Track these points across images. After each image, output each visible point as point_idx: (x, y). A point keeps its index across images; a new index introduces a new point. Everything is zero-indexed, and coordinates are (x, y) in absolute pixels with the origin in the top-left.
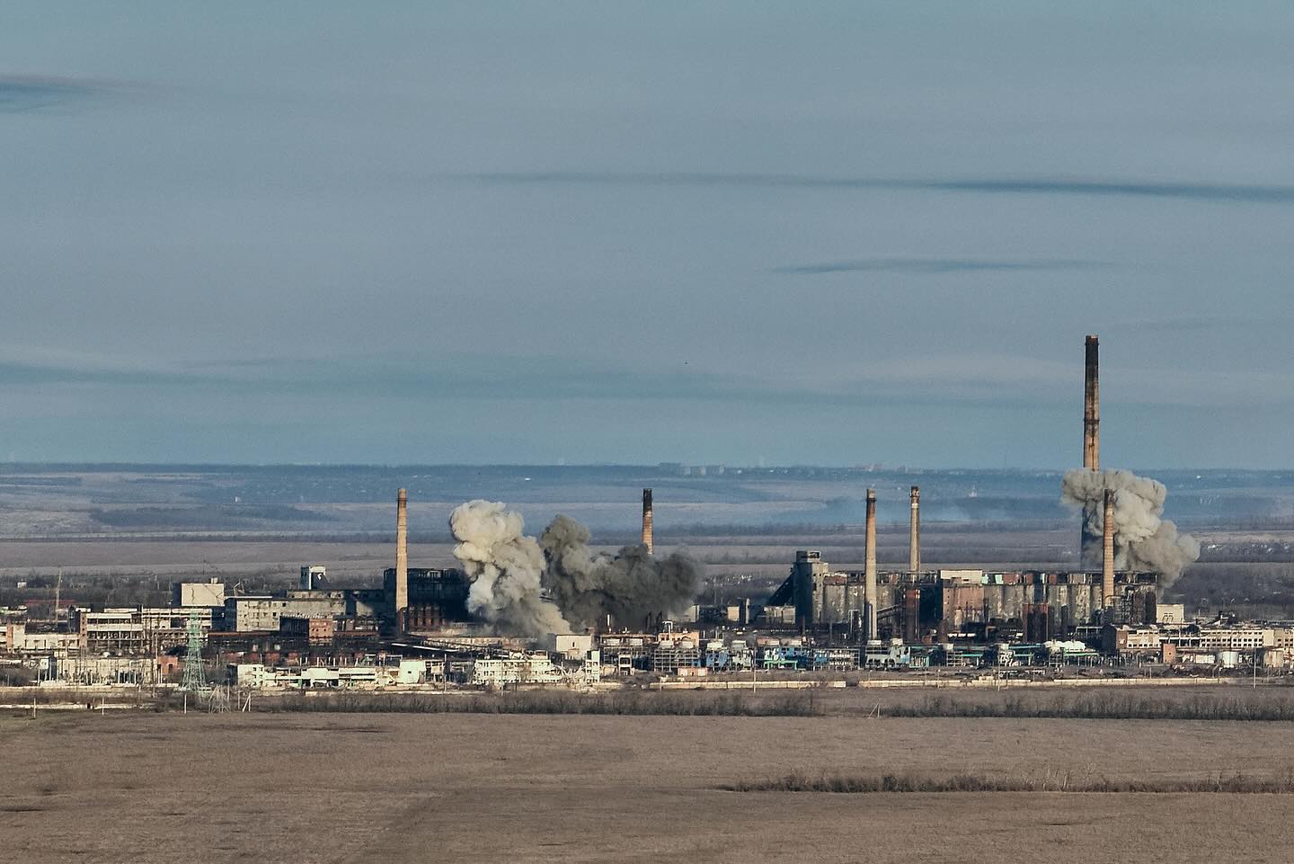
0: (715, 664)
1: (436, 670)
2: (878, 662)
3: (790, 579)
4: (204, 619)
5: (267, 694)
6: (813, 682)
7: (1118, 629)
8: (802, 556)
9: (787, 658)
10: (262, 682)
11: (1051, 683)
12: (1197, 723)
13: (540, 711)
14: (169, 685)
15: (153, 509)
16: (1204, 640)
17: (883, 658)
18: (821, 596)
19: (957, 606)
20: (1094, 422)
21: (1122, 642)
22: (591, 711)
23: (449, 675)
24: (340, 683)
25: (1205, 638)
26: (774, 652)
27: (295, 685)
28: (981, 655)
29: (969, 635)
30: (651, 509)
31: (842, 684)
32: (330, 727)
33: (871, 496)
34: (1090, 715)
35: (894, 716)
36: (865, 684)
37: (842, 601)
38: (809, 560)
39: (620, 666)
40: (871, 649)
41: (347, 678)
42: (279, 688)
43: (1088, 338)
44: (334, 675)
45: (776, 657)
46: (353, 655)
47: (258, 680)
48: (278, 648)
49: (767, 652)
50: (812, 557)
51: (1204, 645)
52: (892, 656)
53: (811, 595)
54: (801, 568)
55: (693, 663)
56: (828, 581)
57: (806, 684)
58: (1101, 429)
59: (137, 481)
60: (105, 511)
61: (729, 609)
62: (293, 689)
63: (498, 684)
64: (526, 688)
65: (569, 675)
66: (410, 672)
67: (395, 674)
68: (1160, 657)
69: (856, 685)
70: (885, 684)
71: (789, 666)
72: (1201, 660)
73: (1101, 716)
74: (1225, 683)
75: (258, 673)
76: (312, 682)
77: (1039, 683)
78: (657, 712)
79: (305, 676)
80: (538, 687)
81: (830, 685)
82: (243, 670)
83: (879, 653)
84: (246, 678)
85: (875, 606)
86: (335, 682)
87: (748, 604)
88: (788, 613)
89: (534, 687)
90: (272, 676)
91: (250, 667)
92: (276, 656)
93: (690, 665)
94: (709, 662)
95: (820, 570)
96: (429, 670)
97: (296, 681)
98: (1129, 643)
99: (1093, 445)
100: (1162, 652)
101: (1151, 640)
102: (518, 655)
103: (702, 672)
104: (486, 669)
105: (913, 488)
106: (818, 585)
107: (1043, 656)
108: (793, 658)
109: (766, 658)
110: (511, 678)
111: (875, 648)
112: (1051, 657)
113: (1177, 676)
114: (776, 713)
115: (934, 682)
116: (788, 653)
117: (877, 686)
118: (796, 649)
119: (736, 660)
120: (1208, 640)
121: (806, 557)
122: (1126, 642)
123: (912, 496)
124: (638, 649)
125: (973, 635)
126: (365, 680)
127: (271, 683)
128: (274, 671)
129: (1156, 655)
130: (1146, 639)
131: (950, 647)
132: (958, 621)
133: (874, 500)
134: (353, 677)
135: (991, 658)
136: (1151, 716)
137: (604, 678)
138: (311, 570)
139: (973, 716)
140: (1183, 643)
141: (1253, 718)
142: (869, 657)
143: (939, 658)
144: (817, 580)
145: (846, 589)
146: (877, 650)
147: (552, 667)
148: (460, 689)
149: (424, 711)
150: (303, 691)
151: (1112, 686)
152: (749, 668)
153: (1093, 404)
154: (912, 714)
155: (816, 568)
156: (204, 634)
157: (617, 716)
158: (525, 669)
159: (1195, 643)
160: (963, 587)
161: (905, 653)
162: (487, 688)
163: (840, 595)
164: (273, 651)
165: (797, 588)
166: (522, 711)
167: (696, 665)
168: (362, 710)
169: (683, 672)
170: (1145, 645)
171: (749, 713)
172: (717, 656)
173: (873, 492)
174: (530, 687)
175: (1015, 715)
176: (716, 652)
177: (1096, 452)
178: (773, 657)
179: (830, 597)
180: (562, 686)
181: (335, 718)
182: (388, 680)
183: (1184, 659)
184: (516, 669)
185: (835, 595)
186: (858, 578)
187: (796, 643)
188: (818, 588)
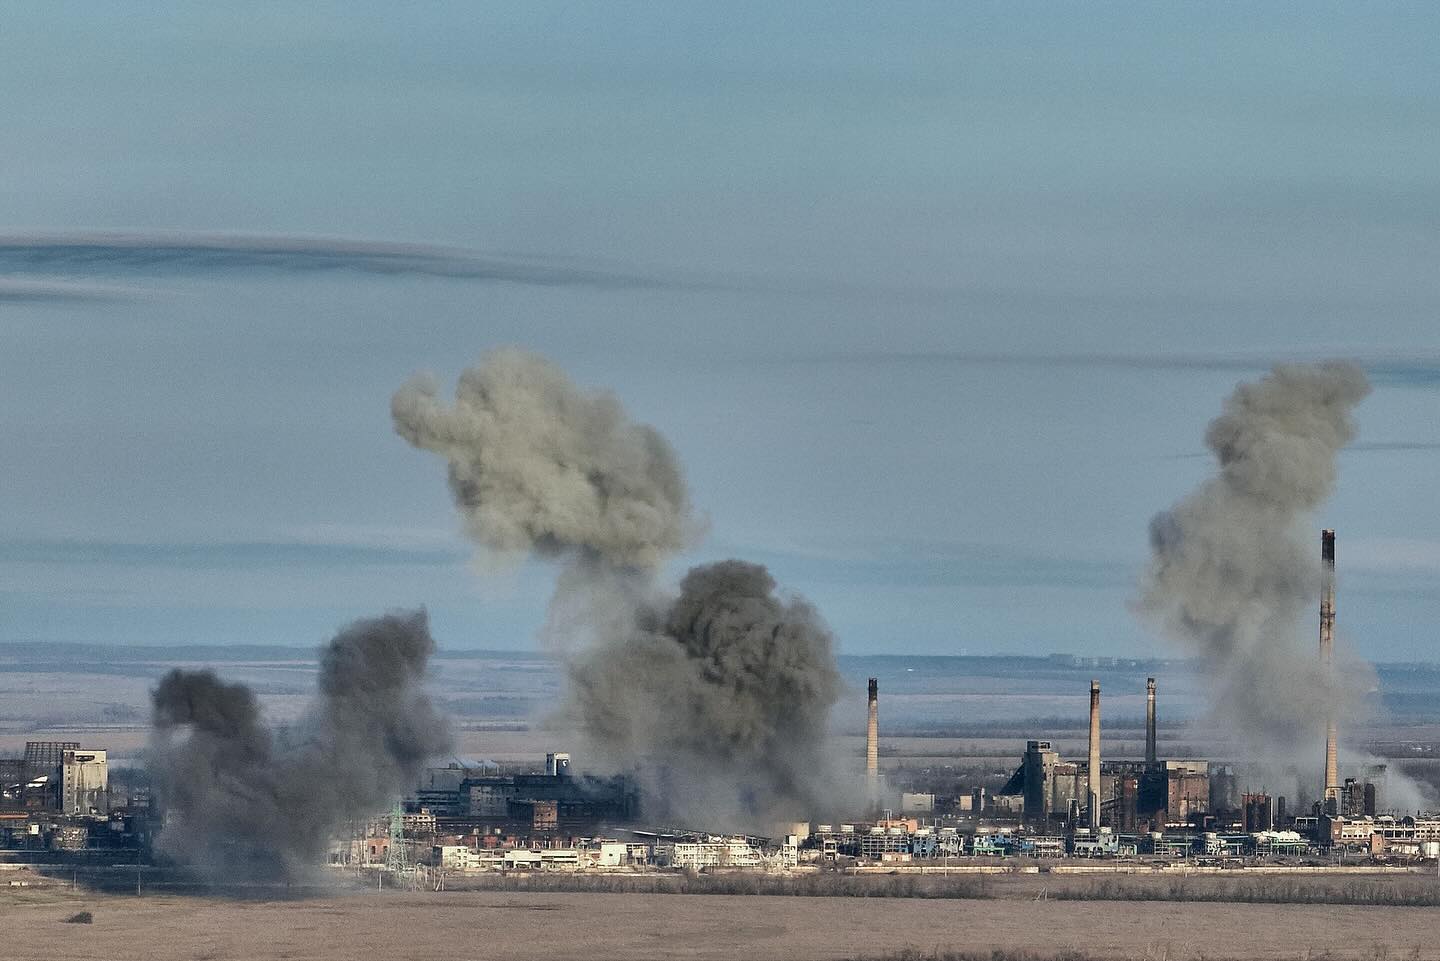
0: (923, 851)
1: (636, 853)
2: (1086, 850)
3: (1021, 769)
4: (442, 804)
5: (469, 875)
6: (1005, 868)
7: (1334, 820)
8: (1033, 746)
9: (996, 845)
10: (465, 864)
11: (1240, 871)
12: (1349, 908)
13: (721, 892)
14: (376, 866)
15: (501, 698)
16: (1418, 831)
17: (1091, 846)
18: (1051, 787)
19: (1183, 796)
20: (1330, 616)
21: (1337, 832)
22: (772, 892)
23: (652, 858)
24: (543, 865)
25: (1420, 829)
26: (983, 839)
27: (499, 867)
28: (1190, 844)
29: (1190, 825)
30: (876, 699)
31: (1034, 870)
32: (512, 905)
33: (1095, 687)
34: (1250, 900)
35: (1060, 899)
36: (1058, 870)
37: (1072, 791)
38: (1040, 750)
39: (826, 851)
40: (1080, 837)
41: (548, 860)
42: (484, 870)
43: (1325, 533)
44: (537, 857)
45: (986, 844)
46: (570, 840)
47: (462, 861)
48: (499, 831)
49: (977, 839)
50: (1042, 747)
51: (1418, 836)
52: (1101, 844)
53: (1042, 784)
54: (1032, 757)
55: (901, 849)
56: (1058, 771)
57: (999, 869)
58: (1336, 622)
59: (502, 669)
60: (451, 699)
61: (962, 798)
62: (496, 870)
63: (696, 868)
64: (724, 871)
65: (767, 859)
66: (611, 855)
67: (596, 856)
68: (1369, 848)
69: (1048, 871)
70: (1076, 870)
71: (997, 852)
72: (1408, 850)
73: (1261, 900)
74: (1412, 872)
75: (462, 854)
76: (515, 863)
77: (1228, 871)
78: (835, 894)
79: (508, 857)
80: (735, 870)
81: (1023, 870)
82: (447, 851)
83: (1087, 841)
84: (450, 858)
85: (1098, 795)
86: (538, 864)
87: (983, 793)
88: (1016, 801)
89: (731, 870)
90: (476, 857)
91: (454, 849)
92: (494, 839)
93: (897, 851)
94: (917, 849)
95: (1050, 759)
96: (630, 853)
97: (500, 863)
98: (1343, 833)
99: (1329, 638)
100: (1370, 843)
101: (1366, 831)
102: (718, 839)
103: (906, 858)
104: (685, 852)
105: (1149, 680)
106: (1048, 775)
107: (1250, 846)
108: (1002, 845)
109: (975, 845)
110: (710, 861)
111: (1084, 837)
112: (1259, 846)
113: (1372, 865)
114: (949, 895)
115: (1125, 869)
116: (997, 840)
117: (1069, 872)
118: (1005, 836)
119: (942, 846)
120: (1423, 831)
121: (1037, 747)
122: (1340, 833)
123: (1149, 688)
124: (849, 835)
125: (1193, 825)
126: (567, 862)
127: (475, 865)
128: (479, 852)
129: (1366, 846)
130: (1360, 829)
131: (1158, 836)
132: (1183, 811)
133: (1098, 691)
134: (556, 859)
135: (1200, 846)
136: (1309, 901)
137: (801, 862)
138: (557, 757)
139: (1139, 899)
140: (1398, 834)
141: (1407, 903)
142: (1078, 845)
143: (1147, 846)
144: (1048, 770)
145: (1076, 779)
146: (1085, 838)
147: (750, 851)
148: (660, 872)
149: (610, 891)
150: (504, 873)
151: (1299, 874)
152: (955, 854)
153: (1329, 599)
154: (1080, 897)
155: (1046, 759)
156: (432, 818)
157: (794, 897)
158: (724, 853)
159: (1410, 834)
160: (1189, 777)
161: (1114, 841)
162: (684, 870)
163: (1069, 785)
164: (493, 833)
165: (1028, 778)
166: (704, 892)
167: (903, 851)
168: (552, 890)
169: (887, 857)
170: (1360, 836)
171: (923, 896)
172: (925, 843)
173: (1098, 683)
174: (727, 871)
175: (1179, 900)
176: (923, 839)
177: (1332, 645)
178: (982, 844)
179: (1058, 788)
180: (760, 870)
181: (519, 897)
182: (590, 862)
183: (1393, 849)
184: (715, 853)
185: (1066, 786)
186: (1084, 768)
187: (1006, 830)
188: (1048, 778)
